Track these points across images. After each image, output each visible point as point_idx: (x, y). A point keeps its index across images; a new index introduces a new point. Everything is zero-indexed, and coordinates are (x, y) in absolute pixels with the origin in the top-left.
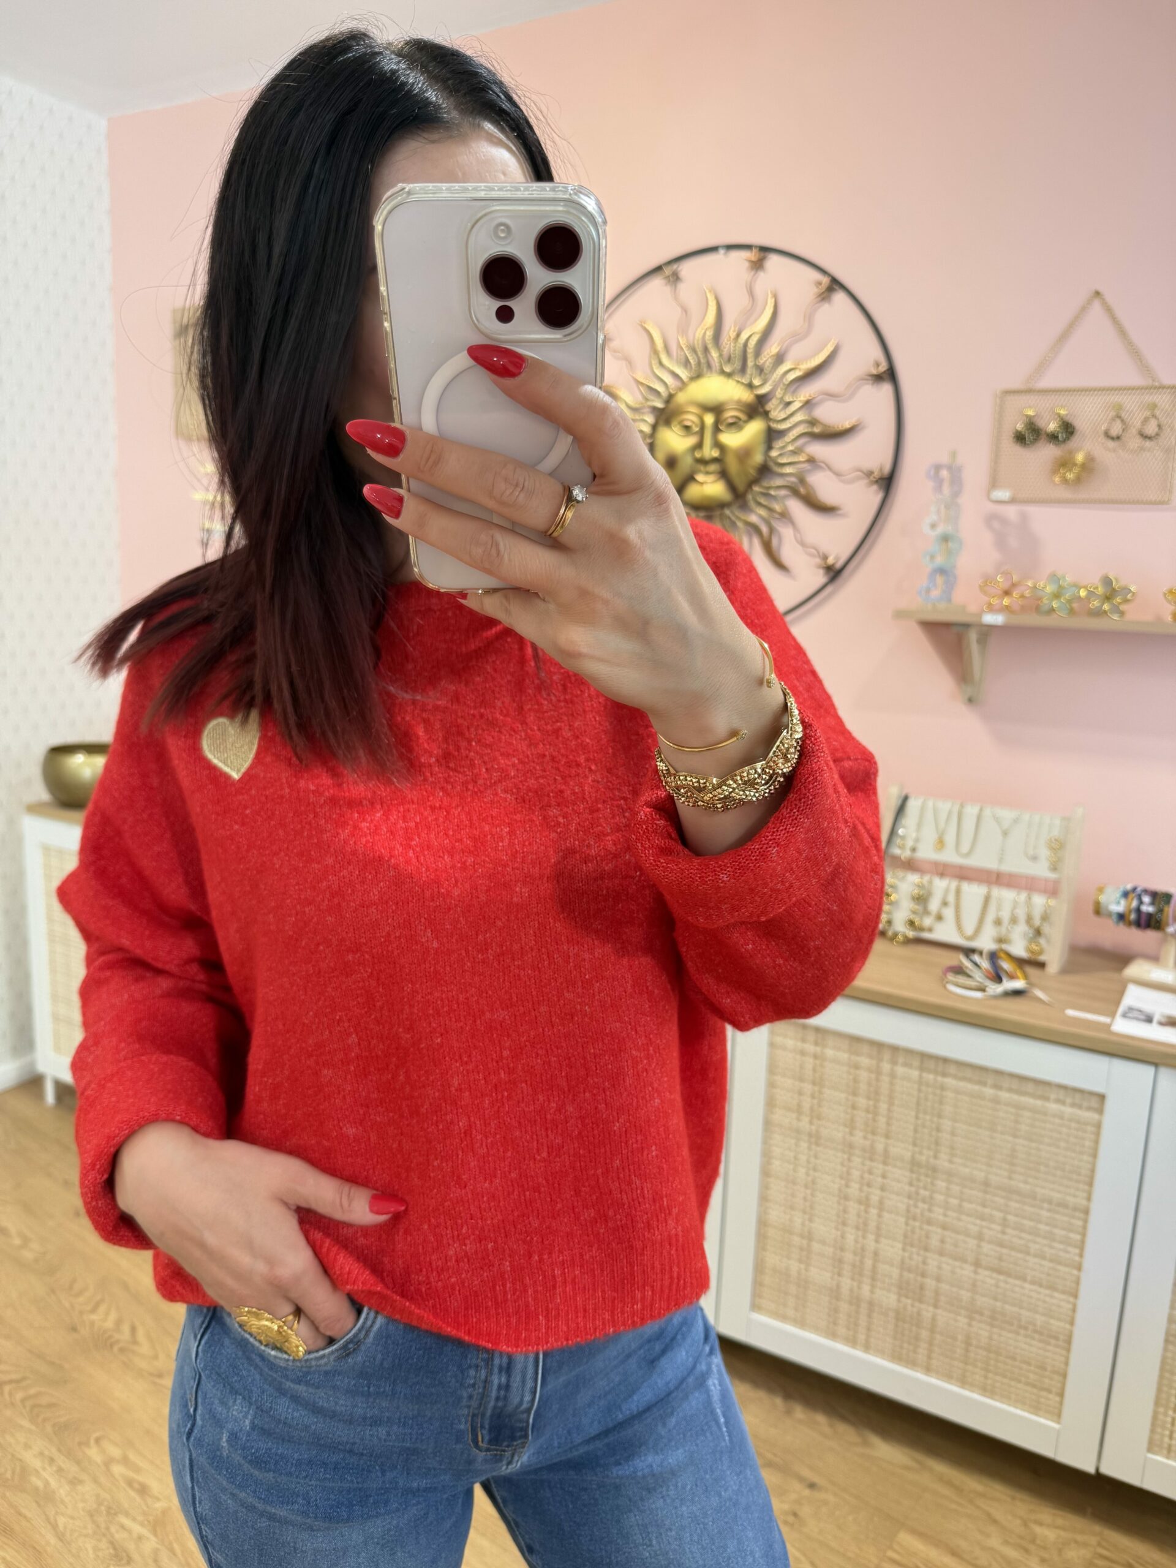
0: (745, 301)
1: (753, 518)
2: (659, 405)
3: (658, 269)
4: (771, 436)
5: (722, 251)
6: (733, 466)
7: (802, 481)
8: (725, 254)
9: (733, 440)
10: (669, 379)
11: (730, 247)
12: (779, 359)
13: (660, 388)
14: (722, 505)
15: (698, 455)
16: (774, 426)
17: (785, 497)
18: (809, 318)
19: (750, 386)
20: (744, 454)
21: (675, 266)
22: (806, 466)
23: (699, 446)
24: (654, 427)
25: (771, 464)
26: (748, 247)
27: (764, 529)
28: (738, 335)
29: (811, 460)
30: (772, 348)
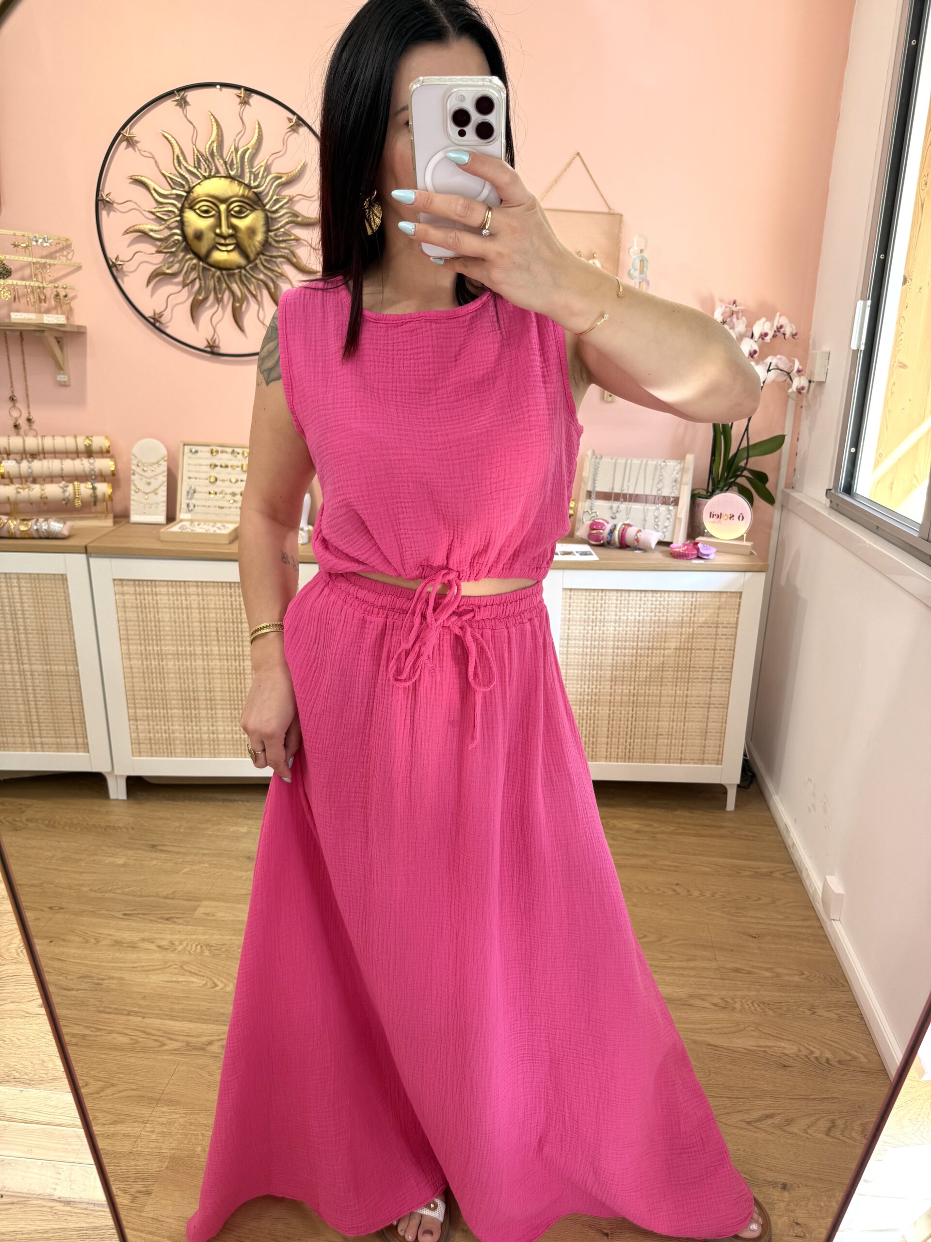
0: (240, 126)
1: (261, 276)
2: (184, 194)
3: (170, 94)
4: (269, 222)
5: (218, 87)
6: (246, 242)
7: (293, 253)
8: (221, 90)
9: (242, 224)
10: (187, 176)
11: (223, 85)
12: (267, 169)
13: (184, 183)
14: (240, 267)
15: (218, 231)
16: (269, 214)
17: (280, 262)
18: (285, 143)
19: (248, 186)
20: (252, 231)
21: (182, 93)
22: (293, 243)
23: (219, 225)
24: (182, 210)
25: (270, 240)
26: (238, 87)
27: (271, 285)
28: (237, 150)
29: (297, 240)
30: (260, 161)
